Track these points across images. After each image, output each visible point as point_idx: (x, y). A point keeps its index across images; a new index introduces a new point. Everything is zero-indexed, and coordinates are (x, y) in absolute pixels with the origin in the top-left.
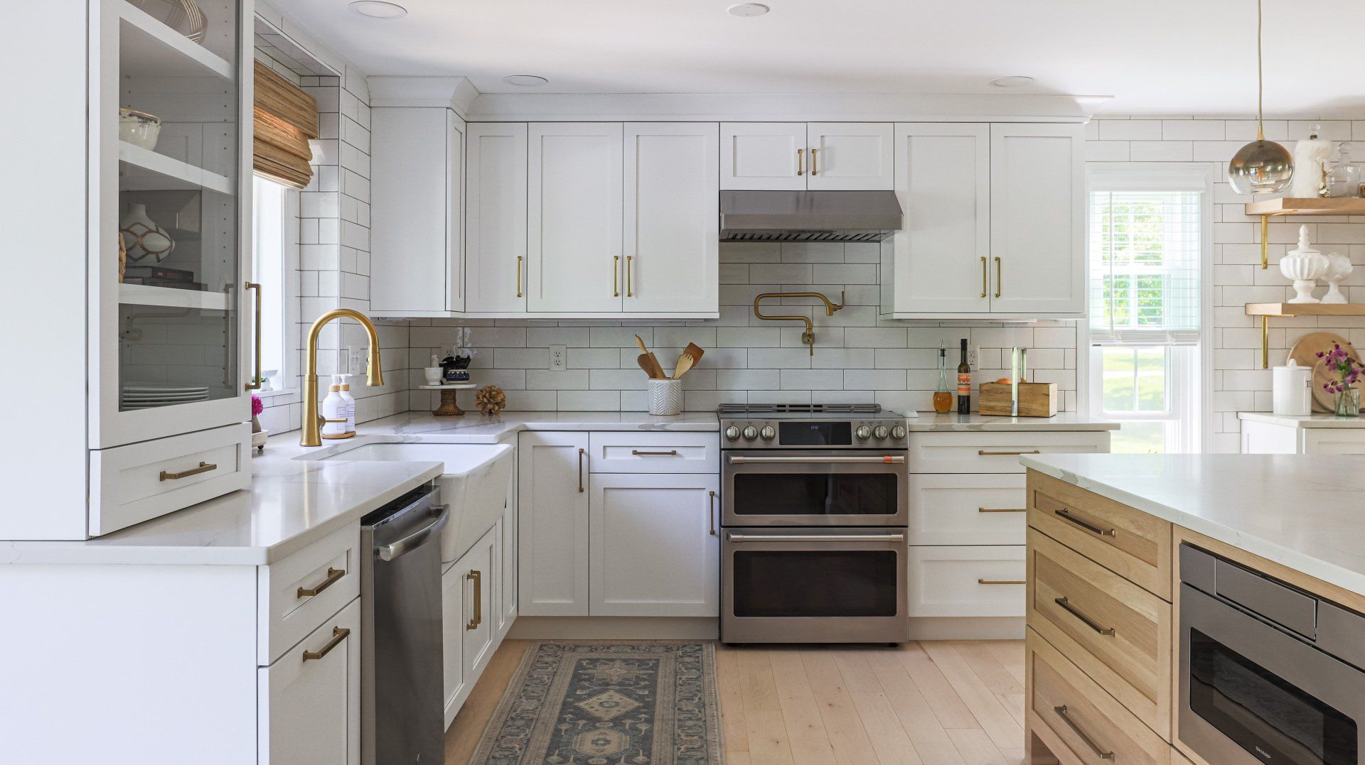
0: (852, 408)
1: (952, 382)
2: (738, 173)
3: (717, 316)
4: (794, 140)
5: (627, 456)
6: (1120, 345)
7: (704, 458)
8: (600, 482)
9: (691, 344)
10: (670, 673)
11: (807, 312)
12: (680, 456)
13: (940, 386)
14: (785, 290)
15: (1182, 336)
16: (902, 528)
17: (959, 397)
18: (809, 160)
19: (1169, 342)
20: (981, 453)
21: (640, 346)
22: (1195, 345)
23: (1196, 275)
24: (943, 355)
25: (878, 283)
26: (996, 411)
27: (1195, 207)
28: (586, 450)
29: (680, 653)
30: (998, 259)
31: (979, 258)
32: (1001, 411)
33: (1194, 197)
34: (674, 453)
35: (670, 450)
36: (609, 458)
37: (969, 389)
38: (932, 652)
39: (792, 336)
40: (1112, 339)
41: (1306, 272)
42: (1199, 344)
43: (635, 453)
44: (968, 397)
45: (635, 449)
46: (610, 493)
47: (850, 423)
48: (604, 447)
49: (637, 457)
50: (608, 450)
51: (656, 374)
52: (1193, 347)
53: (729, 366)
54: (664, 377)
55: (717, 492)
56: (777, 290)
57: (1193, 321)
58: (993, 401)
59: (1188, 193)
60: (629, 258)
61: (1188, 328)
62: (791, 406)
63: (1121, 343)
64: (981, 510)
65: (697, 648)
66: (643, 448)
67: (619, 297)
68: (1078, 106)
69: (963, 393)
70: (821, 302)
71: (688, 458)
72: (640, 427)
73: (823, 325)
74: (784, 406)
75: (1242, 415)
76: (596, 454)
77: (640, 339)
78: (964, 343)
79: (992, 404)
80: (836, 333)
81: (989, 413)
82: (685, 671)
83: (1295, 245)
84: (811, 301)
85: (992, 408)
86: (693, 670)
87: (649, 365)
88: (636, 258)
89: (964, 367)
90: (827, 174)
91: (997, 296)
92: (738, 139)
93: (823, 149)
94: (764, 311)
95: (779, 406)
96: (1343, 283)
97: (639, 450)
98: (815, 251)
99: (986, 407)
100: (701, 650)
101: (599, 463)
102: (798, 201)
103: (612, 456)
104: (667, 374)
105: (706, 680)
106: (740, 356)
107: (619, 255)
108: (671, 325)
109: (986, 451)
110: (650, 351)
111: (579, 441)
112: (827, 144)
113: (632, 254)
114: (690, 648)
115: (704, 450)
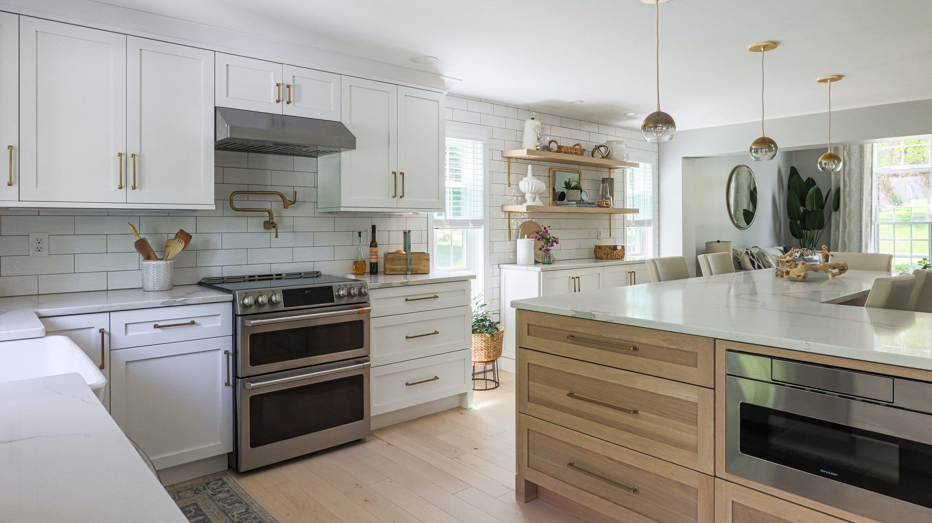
0: (303, 274)
1: (364, 253)
2: (230, 95)
3: (213, 207)
4: (273, 76)
5: (150, 330)
6: (448, 228)
7: (220, 324)
8: (121, 356)
9: (181, 230)
10: (218, 513)
11: (268, 206)
12: (198, 324)
13: (358, 257)
14: (251, 189)
15: (476, 223)
16: (366, 358)
17: (371, 263)
18: (285, 92)
19: (470, 226)
20: (407, 300)
21: (133, 231)
22: (481, 228)
23: (481, 189)
24: (360, 236)
25: (316, 186)
26: (396, 271)
27: (480, 151)
28: (107, 330)
29: (209, 492)
30: (402, 174)
31: (391, 173)
32: (400, 271)
33: (479, 145)
34: (193, 323)
35: (189, 321)
36: (130, 334)
37: (377, 258)
38: (386, 437)
39: (255, 224)
40: (444, 224)
41: (530, 189)
42: (483, 227)
43: (156, 326)
44: (377, 263)
45: (156, 323)
46: (131, 365)
47: (331, 287)
48: (126, 325)
49: (159, 330)
50: (129, 327)
51: (150, 256)
52: (479, 229)
53: (207, 248)
54: (157, 259)
55: (231, 351)
56: (245, 188)
57: (479, 215)
58: (395, 265)
59: (476, 142)
60: (133, 155)
61: (476, 218)
62: (259, 276)
63: (448, 227)
64: (407, 337)
65: (220, 482)
66: (164, 322)
67: (124, 190)
68: (443, 82)
69: (374, 261)
70: (280, 198)
71: (206, 326)
72: (163, 303)
73: (278, 216)
74: (254, 276)
75: (501, 266)
76: (117, 332)
77: (132, 225)
78: (374, 227)
79: (394, 267)
80: (288, 221)
81: (392, 273)
82: (230, 507)
83: (526, 175)
84: (270, 198)
85: (394, 270)
86: (237, 504)
87: (142, 247)
88: (140, 156)
89: (374, 244)
90: (297, 104)
91: (401, 197)
92: (230, 67)
93: (294, 85)
94: (237, 205)
95: (250, 277)
96: (542, 196)
97: (160, 324)
98: (272, 160)
99: (390, 269)
100: (224, 483)
101: (119, 338)
102: (273, 121)
103: (133, 332)
104: (159, 255)
105: (256, 510)
106: (216, 239)
107: (123, 152)
108: (157, 214)
109: (409, 298)
110: (142, 236)
111: (100, 322)
112: (296, 82)
113: (137, 152)
114: (214, 484)
115: (219, 318)
